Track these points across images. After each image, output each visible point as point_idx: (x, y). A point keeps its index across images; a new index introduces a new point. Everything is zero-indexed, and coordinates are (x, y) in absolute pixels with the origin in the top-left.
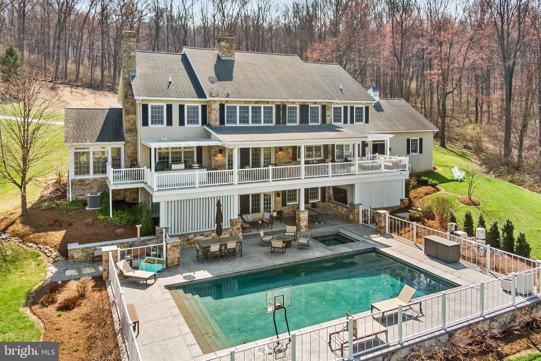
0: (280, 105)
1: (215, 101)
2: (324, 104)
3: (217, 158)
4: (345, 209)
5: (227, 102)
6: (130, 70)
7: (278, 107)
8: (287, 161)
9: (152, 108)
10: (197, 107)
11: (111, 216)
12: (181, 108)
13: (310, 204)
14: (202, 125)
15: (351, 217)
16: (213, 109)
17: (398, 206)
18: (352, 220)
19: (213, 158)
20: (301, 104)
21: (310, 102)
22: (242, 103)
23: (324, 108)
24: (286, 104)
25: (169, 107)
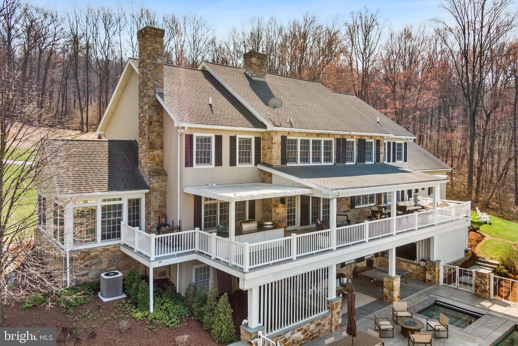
0: (340, 139)
1: (276, 132)
2: (378, 138)
3: (278, 210)
4: (414, 267)
5: (289, 133)
6: (156, 84)
7: (338, 140)
8: (346, 210)
9: (198, 140)
10: (250, 140)
11: (152, 310)
12: (233, 139)
13: (365, 261)
14: (256, 164)
15: (428, 277)
16: (274, 143)
17: (463, 259)
18: (429, 281)
19: (273, 210)
20: (359, 138)
21: (366, 136)
22: (305, 135)
23: (378, 142)
24: (345, 137)
25: (219, 139)
